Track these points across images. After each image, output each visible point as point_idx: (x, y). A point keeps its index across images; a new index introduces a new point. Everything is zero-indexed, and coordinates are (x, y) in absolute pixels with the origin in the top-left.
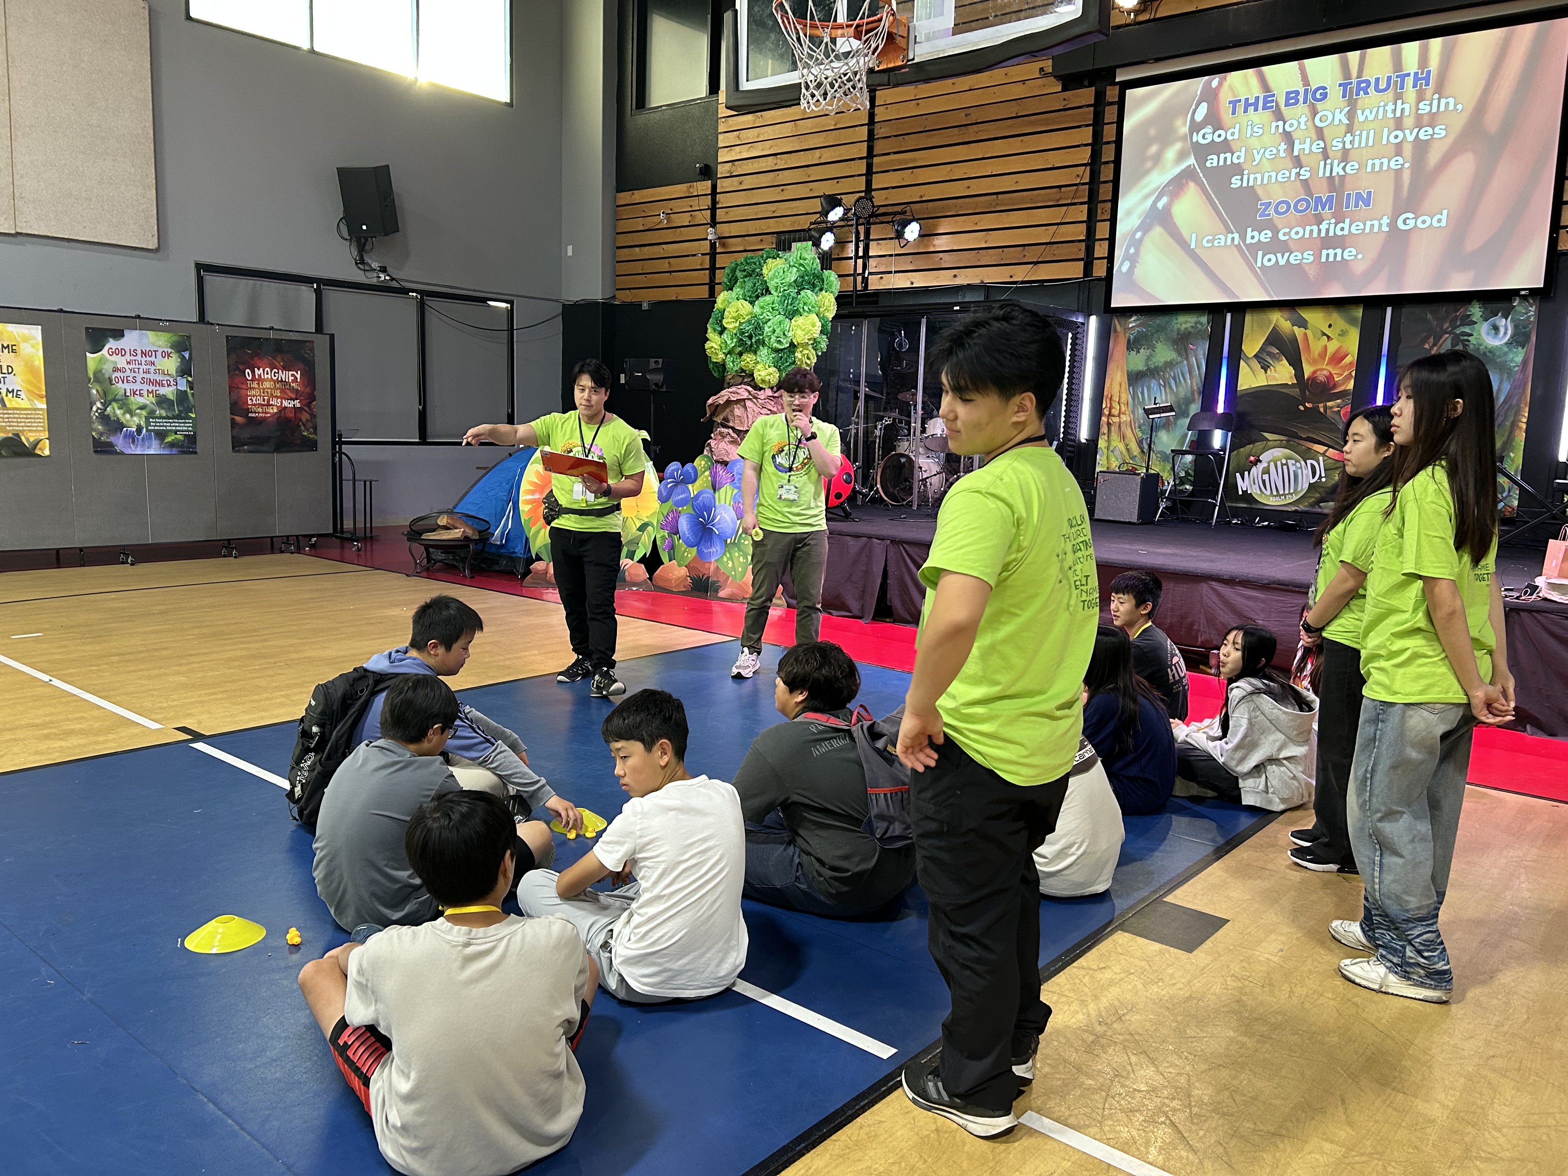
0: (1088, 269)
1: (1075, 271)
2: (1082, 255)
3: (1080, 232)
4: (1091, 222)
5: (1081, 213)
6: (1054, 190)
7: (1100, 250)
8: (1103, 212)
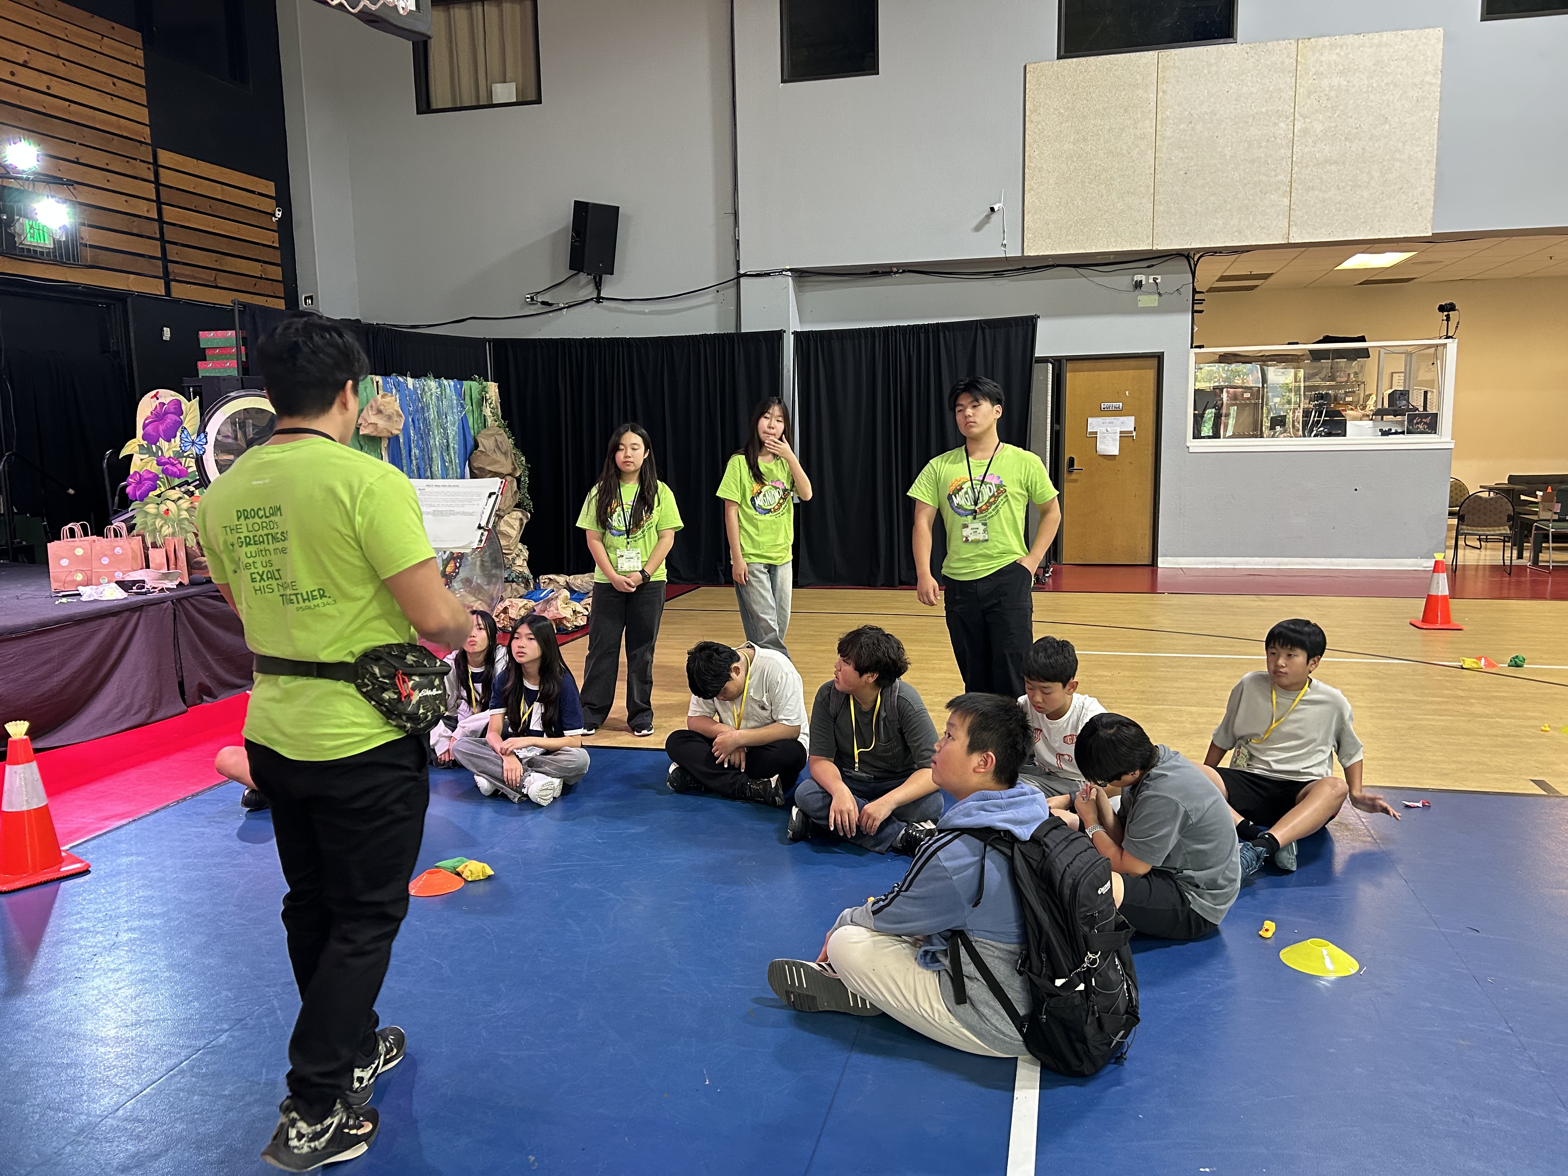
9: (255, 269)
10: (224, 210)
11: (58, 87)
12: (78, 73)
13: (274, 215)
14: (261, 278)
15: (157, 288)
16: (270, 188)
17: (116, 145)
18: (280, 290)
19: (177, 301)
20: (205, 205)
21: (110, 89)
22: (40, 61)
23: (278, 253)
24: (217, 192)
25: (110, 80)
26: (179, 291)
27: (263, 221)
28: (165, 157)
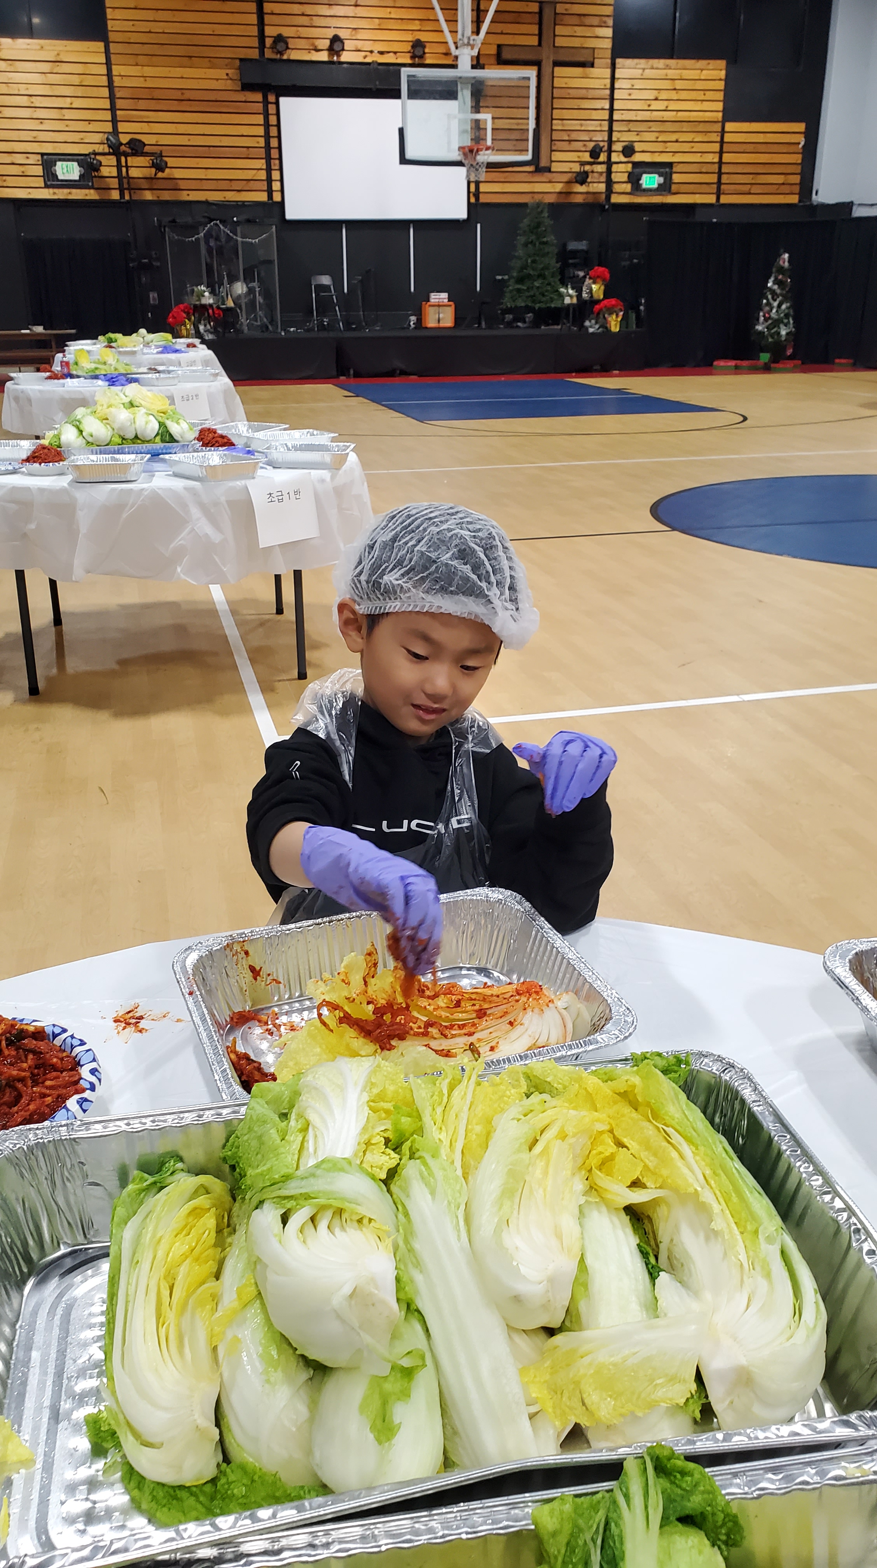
0: (270, 196)
1: (263, 197)
2: (266, 188)
3: (263, 175)
4: (269, 170)
5: (262, 164)
6: (245, 149)
7: (276, 186)
8: (275, 164)
9: (780, 179)
10: (762, 148)
11: (673, 106)
12: (684, 95)
13: (799, 143)
14: (783, 184)
15: (712, 199)
16: (801, 127)
17: (701, 127)
18: (797, 189)
19: (724, 205)
20: (750, 148)
21: (703, 98)
22: (664, 95)
23: (800, 167)
24: (761, 138)
25: (702, 92)
26: (724, 200)
27: (792, 149)
28: (729, 126)
